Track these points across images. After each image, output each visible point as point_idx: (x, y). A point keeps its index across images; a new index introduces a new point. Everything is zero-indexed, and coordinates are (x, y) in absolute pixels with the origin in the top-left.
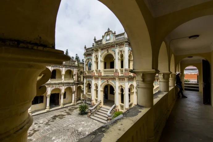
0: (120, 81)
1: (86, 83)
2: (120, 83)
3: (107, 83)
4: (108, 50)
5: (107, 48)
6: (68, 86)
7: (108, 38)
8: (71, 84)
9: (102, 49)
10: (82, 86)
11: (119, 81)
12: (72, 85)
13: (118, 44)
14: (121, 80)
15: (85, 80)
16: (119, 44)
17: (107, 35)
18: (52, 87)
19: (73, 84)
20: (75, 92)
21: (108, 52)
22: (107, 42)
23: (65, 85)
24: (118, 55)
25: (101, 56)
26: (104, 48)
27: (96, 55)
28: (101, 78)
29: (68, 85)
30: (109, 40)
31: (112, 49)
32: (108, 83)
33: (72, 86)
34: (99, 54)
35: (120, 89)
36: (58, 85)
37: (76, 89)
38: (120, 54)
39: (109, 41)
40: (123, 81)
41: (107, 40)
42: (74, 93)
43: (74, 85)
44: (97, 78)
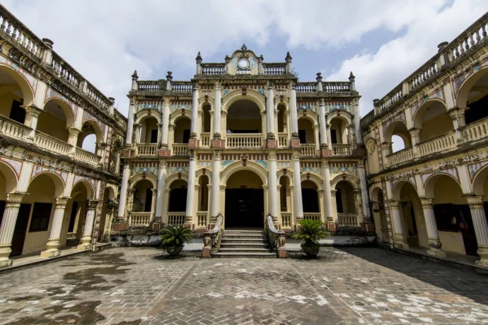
0: (280, 160)
1: (129, 182)
2: (280, 164)
3: (241, 165)
4: (244, 90)
5: (242, 84)
6: (86, 176)
7: (243, 64)
8: (91, 174)
9: (226, 86)
10: (115, 188)
11: (278, 159)
12: (94, 178)
13: (275, 80)
14: (282, 156)
15: (127, 172)
16: (277, 81)
17: (241, 58)
18: (39, 164)
19: (98, 176)
20: (98, 205)
21: (244, 94)
22: (240, 72)
23: (76, 170)
24: (274, 104)
25: (222, 99)
26: (234, 84)
27: (206, 97)
28: (223, 155)
29: (85, 173)
30: (246, 70)
31: (257, 90)
32: (245, 165)
33: (93, 181)
34: (218, 94)
35: (280, 177)
36: (59, 162)
37: (101, 195)
38: (278, 102)
39: (248, 72)
40: (288, 160)
41: (239, 69)
42: (95, 207)
43: (98, 179)
44: (207, 155)
